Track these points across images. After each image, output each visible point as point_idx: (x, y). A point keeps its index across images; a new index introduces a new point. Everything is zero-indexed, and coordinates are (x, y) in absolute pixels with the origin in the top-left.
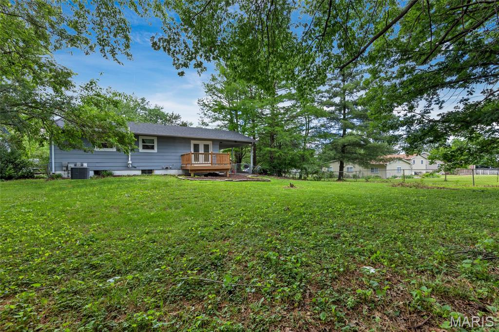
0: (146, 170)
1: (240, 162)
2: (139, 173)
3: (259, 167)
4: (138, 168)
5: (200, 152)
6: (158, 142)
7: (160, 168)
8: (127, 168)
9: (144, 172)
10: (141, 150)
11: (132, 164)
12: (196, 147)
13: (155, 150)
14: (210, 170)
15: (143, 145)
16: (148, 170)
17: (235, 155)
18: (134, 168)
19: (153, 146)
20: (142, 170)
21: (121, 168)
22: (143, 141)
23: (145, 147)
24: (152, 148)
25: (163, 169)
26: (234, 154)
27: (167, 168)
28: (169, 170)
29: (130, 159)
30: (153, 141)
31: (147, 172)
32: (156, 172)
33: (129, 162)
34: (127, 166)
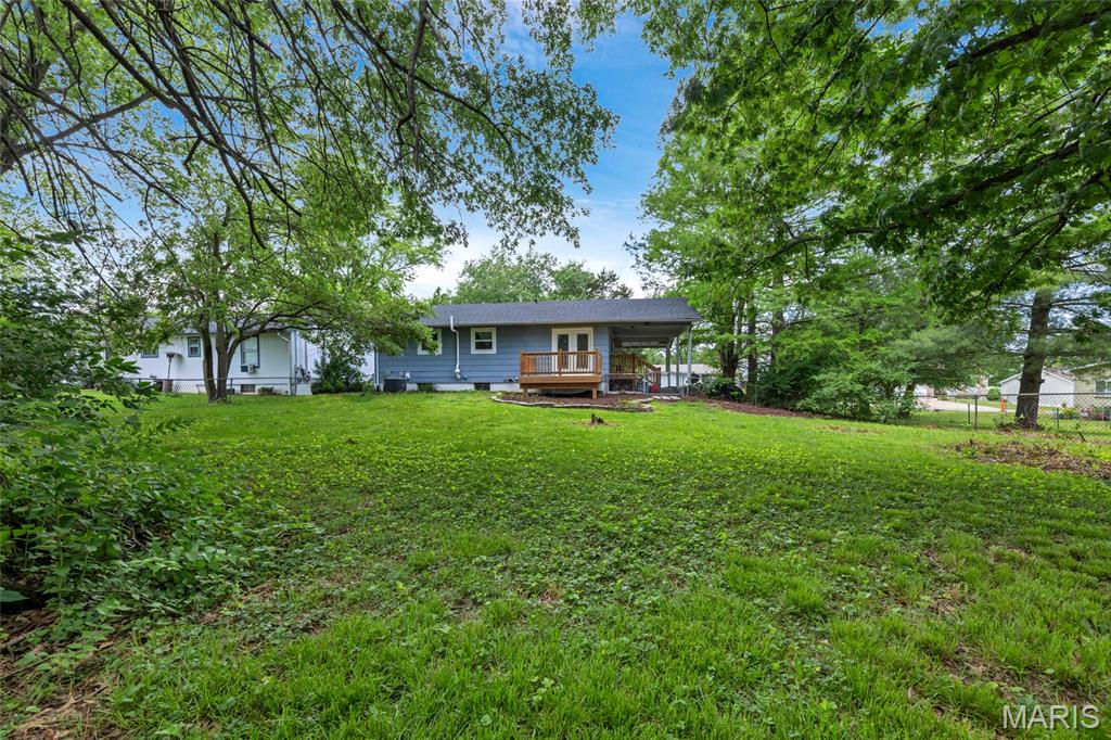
0: (480, 384)
2: (471, 387)
4: (469, 380)
5: (570, 350)
6: (497, 335)
7: (500, 380)
8: (456, 380)
9: (478, 386)
10: (474, 351)
11: (460, 374)
12: (563, 341)
13: (494, 351)
15: (476, 342)
16: (484, 383)
18: (464, 380)
19: (491, 343)
20: (475, 384)
21: (448, 380)
22: (478, 337)
23: (480, 346)
24: (489, 346)
25: (505, 382)
27: (510, 380)
28: (514, 384)
29: (457, 366)
30: (490, 335)
31: (483, 387)
32: (493, 388)
33: (457, 370)
34: (455, 377)
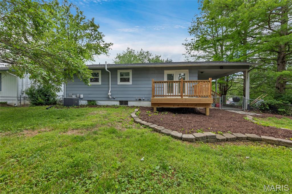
0: (123, 101)
1: (225, 94)
2: (117, 103)
3: (259, 100)
4: (116, 99)
5: (174, 80)
6: (132, 74)
7: (134, 99)
8: (108, 99)
9: (121, 103)
10: (119, 83)
11: (111, 95)
12: (170, 77)
13: (131, 83)
14: (178, 104)
15: (121, 78)
16: (125, 101)
17: (220, 88)
18: (114, 99)
19: (129, 78)
20: (120, 101)
21: (104, 99)
22: (121, 75)
23: (122, 80)
24: (128, 80)
25: (136, 100)
26: (217, 87)
27: (140, 100)
28: (142, 102)
29: (110, 91)
30: (128, 74)
31: (124, 103)
32: (130, 104)
33: (110, 94)
34: (108, 98)
